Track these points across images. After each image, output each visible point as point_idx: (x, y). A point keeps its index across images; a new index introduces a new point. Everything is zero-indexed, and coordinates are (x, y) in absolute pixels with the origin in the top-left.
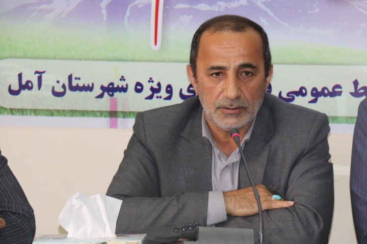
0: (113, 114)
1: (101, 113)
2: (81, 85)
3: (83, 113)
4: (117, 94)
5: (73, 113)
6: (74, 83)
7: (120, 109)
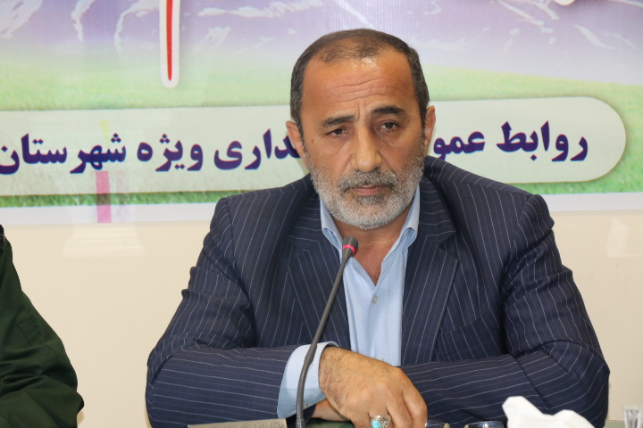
0: (102, 198)
1: (82, 198)
2: (44, 152)
3: (51, 200)
4: (107, 165)
5: (33, 200)
6: (33, 150)
7: (113, 189)
